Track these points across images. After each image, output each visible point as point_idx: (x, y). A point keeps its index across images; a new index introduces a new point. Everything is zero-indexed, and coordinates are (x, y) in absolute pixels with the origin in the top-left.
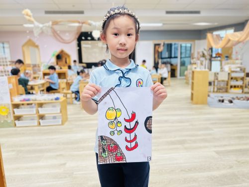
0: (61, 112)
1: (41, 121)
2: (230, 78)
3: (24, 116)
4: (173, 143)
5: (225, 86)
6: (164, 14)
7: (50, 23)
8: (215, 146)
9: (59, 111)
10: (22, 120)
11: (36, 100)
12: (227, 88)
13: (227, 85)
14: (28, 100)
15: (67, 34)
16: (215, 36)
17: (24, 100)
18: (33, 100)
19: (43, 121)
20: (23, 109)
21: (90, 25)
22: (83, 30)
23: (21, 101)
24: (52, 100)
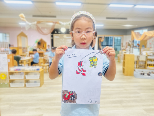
0: (40, 78)
1: (26, 84)
2: (147, 60)
3: (16, 80)
4: (114, 102)
5: (144, 64)
6: (105, 19)
7: (36, 22)
8: (143, 106)
9: (39, 78)
10: (14, 83)
11: (24, 70)
12: (145, 66)
13: (145, 64)
14: (19, 70)
15: (46, 29)
16: (136, 33)
17: (17, 70)
18: (22, 70)
19: (28, 84)
20: (15, 76)
21: (60, 24)
22: (56, 27)
23: (15, 70)
24: (35, 70)
